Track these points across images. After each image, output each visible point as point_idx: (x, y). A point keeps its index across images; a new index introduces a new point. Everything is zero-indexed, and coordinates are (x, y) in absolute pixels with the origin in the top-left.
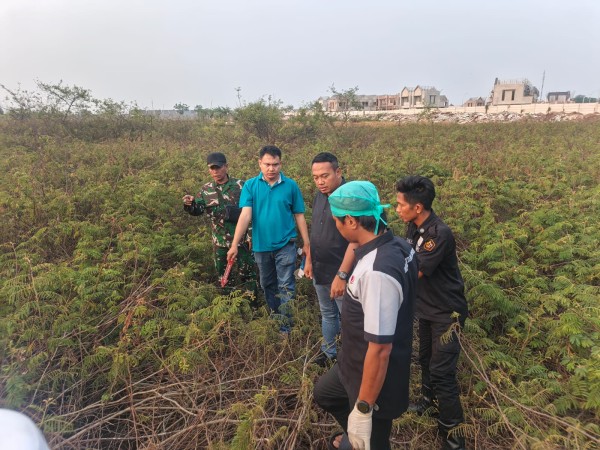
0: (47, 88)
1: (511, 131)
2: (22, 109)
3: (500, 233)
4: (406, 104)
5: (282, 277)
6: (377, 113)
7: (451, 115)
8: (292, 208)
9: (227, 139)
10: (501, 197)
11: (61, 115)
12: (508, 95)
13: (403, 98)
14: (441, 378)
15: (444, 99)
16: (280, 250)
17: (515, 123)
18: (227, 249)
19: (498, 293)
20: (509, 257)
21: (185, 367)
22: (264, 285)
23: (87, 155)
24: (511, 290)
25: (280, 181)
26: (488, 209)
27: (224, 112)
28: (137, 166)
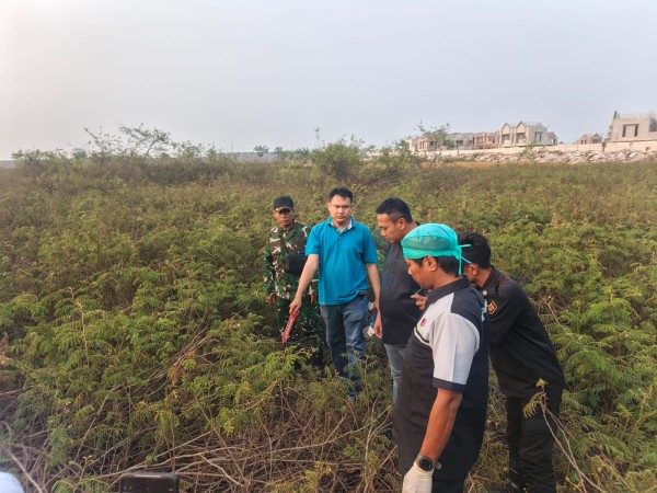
0: (128, 131)
1: (631, 172)
2: (103, 153)
3: (608, 290)
4: (507, 143)
5: (350, 334)
6: (473, 152)
7: (561, 154)
8: (362, 256)
9: (304, 182)
10: (612, 248)
11: (140, 158)
12: (630, 130)
13: (504, 136)
14: (533, 464)
15: (552, 136)
16: (348, 303)
17: (637, 163)
18: (290, 301)
19: (603, 362)
20: (618, 320)
21: (229, 429)
22: (331, 342)
23: (159, 199)
24: (620, 358)
25: (350, 227)
26: (593, 262)
27: (304, 154)
28: (209, 211)
